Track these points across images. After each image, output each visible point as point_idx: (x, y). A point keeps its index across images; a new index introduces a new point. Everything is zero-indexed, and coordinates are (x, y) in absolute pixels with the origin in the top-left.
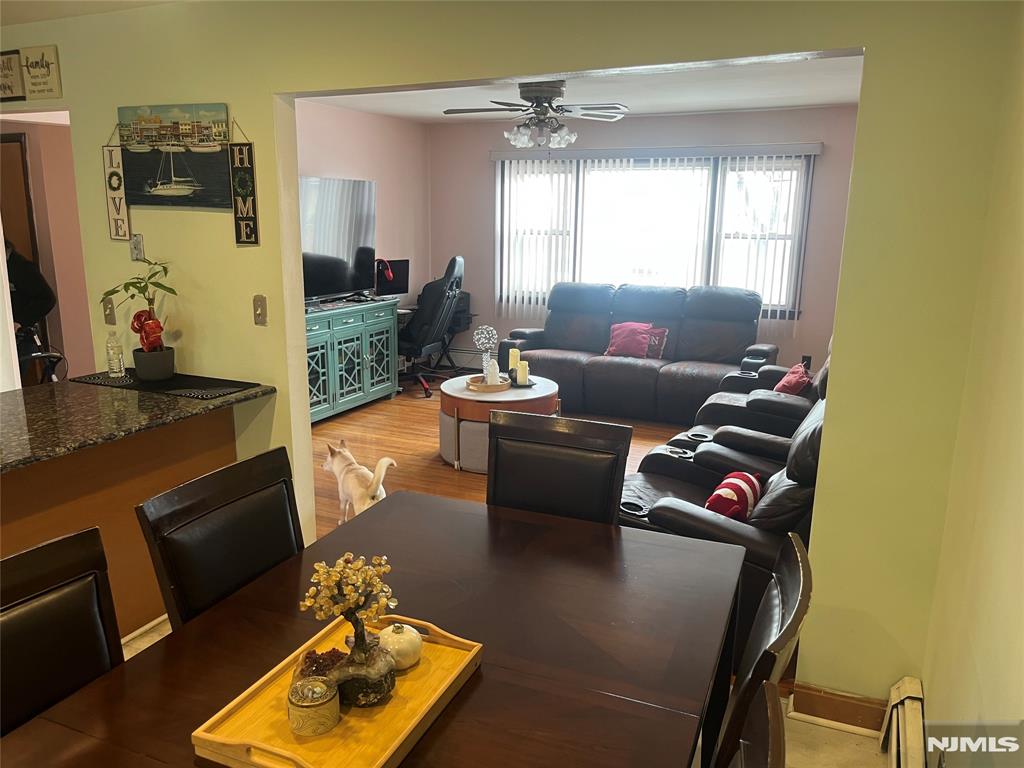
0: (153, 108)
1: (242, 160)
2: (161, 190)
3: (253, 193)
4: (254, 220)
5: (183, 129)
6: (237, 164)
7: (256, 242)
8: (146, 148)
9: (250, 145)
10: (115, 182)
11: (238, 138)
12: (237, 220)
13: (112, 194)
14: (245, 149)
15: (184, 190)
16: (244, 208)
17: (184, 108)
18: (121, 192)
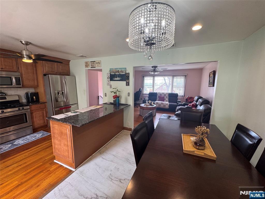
0: (115, 69)
1: (128, 75)
2: (115, 79)
3: (129, 79)
4: (129, 83)
5: (119, 71)
6: (127, 75)
7: (129, 86)
8: (114, 74)
9: (129, 73)
10: (108, 78)
11: (127, 72)
12: (126, 83)
13: (108, 80)
14: (128, 74)
15: (119, 79)
16: (128, 81)
17: (120, 68)
18: (109, 79)
